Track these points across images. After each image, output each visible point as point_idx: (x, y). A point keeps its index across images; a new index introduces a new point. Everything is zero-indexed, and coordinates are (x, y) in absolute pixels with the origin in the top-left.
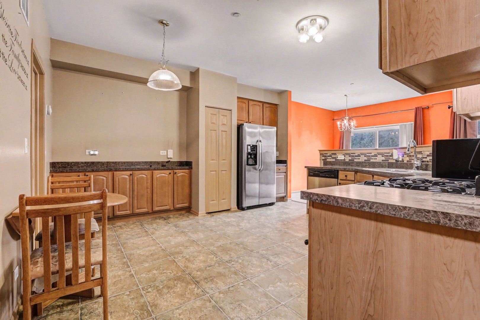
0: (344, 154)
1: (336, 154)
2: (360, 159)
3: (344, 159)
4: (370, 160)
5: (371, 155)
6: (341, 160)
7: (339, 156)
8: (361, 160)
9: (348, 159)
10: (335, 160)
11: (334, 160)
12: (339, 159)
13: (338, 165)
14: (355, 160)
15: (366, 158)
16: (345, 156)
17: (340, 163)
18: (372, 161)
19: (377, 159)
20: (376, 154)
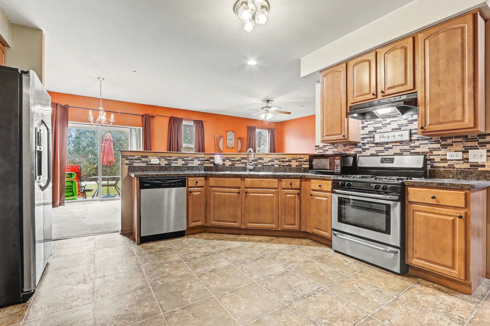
0: (158, 157)
1: (148, 156)
2: (177, 163)
3: (159, 163)
4: (188, 165)
5: (188, 159)
6: (155, 164)
7: (152, 160)
8: (179, 164)
9: (163, 163)
10: (147, 164)
11: (145, 165)
12: (152, 163)
13: (151, 171)
14: (172, 165)
15: (183, 162)
16: (160, 160)
17: (155, 168)
18: (189, 165)
19: (194, 163)
20: (193, 158)
